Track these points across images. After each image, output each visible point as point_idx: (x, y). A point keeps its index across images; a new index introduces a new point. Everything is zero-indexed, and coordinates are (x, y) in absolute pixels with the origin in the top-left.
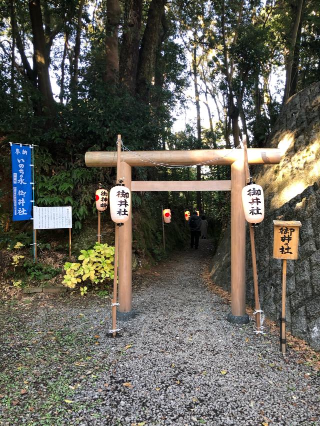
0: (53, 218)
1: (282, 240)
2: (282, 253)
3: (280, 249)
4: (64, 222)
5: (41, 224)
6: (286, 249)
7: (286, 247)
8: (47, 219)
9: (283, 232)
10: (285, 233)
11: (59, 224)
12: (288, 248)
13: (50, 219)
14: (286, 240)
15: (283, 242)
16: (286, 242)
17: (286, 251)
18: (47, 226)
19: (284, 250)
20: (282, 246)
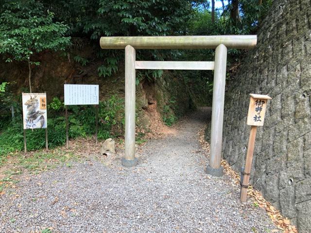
0: (82, 95)
1: (256, 110)
2: (255, 121)
3: (254, 118)
4: (92, 99)
5: (71, 101)
7: (258, 116)
8: (77, 96)
9: (258, 103)
10: (259, 105)
11: (87, 101)
12: (260, 117)
13: (79, 96)
15: (257, 112)
16: (259, 111)
17: (258, 119)
18: (77, 102)
20: (256, 115)
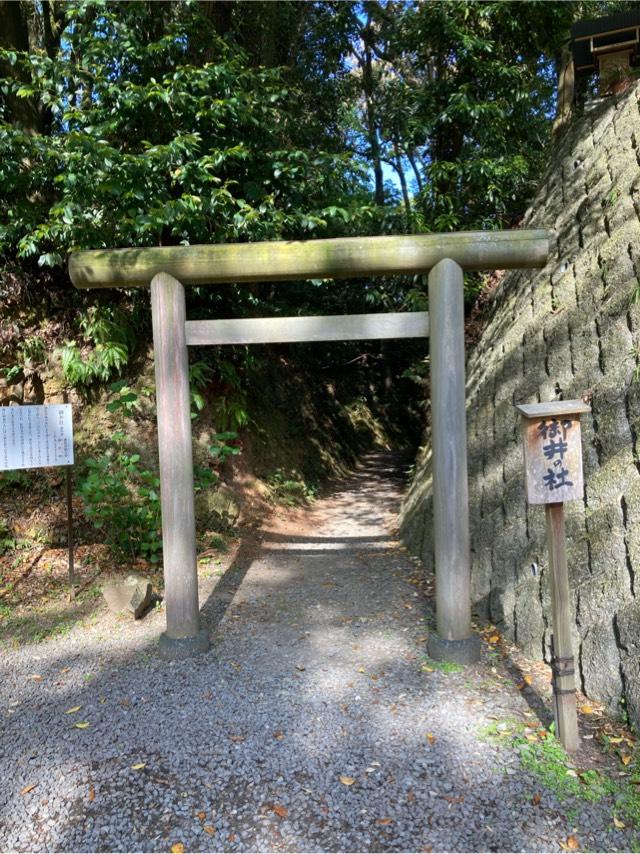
1: (546, 454)
2: (551, 488)
3: (545, 478)
4: (52, 449)
6: (559, 476)
7: (557, 471)
8: (2, 441)
9: (548, 432)
10: (552, 436)
11: (35, 454)
12: (565, 472)
14: (557, 451)
15: (550, 458)
16: (557, 456)
17: (558, 481)
18: (3, 462)
19: (556, 479)
20: (550, 471)
